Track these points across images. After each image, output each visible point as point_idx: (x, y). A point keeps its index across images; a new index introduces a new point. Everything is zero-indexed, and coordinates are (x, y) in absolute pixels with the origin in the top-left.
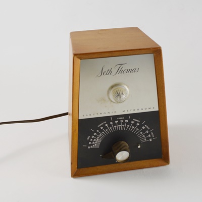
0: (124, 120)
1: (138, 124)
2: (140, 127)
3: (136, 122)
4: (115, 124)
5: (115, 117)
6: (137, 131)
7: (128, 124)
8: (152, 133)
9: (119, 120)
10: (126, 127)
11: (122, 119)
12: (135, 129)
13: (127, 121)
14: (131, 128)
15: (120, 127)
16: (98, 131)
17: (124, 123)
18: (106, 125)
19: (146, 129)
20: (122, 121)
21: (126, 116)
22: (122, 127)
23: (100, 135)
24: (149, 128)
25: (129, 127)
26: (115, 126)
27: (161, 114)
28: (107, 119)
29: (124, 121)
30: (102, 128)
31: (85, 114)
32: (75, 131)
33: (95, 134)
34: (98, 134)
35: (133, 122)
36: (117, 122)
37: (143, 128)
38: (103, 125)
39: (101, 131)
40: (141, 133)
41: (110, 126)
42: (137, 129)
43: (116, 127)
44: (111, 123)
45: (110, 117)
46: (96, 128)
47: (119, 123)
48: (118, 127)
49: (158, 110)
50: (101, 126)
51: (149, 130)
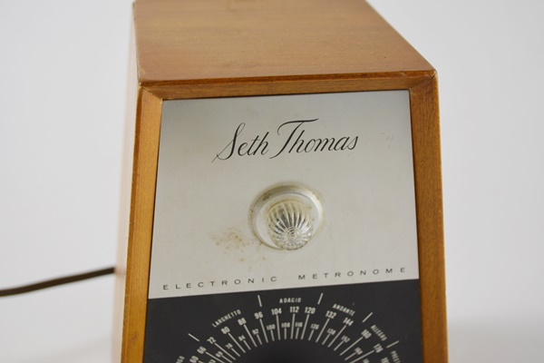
0: (302, 305)
1: (348, 322)
2: (353, 332)
3: (341, 315)
4: (269, 319)
5: (272, 297)
6: (345, 345)
7: (313, 319)
8: (394, 354)
9: (286, 307)
10: (309, 330)
11: (295, 304)
12: (339, 340)
13: (312, 310)
14: (325, 334)
15: (289, 329)
16: (211, 340)
17: (301, 317)
18: (242, 322)
19: (375, 339)
20: (295, 310)
21: (308, 295)
22: (295, 328)
23: (219, 354)
24: (383, 338)
25: (317, 332)
26: (271, 327)
27: (427, 292)
28: (245, 301)
29: (302, 310)
30: (225, 330)
31: (169, 283)
32: (135, 337)
33: (202, 350)
34: (213, 350)
35: (331, 315)
36: (277, 311)
37: (366, 334)
38: (232, 324)
39: (223, 340)
40: (358, 351)
41: (253, 323)
42: (345, 339)
43: (275, 331)
44: (259, 315)
45: (254, 294)
46: (206, 331)
47: (286, 316)
48: (282, 330)
49: (416, 277)
50: (223, 325)
51: (384, 344)
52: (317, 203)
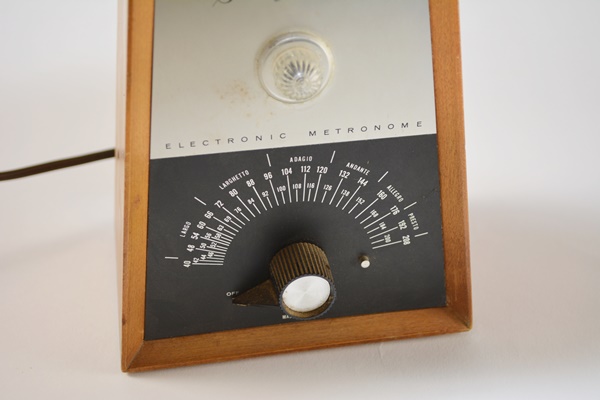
0: (314, 165)
1: (363, 182)
2: (368, 193)
3: (355, 175)
4: (279, 180)
5: (281, 155)
6: (360, 208)
7: (326, 179)
8: (412, 217)
9: (296, 167)
10: (321, 191)
11: (306, 163)
12: (353, 202)
13: (325, 170)
14: (339, 195)
15: (300, 191)
16: (219, 204)
17: (313, 177)
18: (250, 183)
19: (391, 200)
20: (306, 169)
21: (320, 153)
22: (306, 190)
23: (228, 219)
24: (400, 199)
25: (330, 194)
26: (282, 189)
27: (445, 149)
28: (253, 161)
29: (314, 169)
30: (233, 193)
31: (175, 140)
32: (138, 201)
33: (209, 215)
34: (221, 214)
35: (344, 175)
36: (287, 172)
37: (382, 195)
38: (240, 185)
39: (232, 203)
40: (374, 214)
41: (262, 185)
42: (360, 201)
43: (286, 193)
44: (268, 176)
45: (262, 152)
46: (211, 196)
47: (297, 177)
48: (293, 191)
50: (230, 188)
51: (401, 206)
52: (327, 51)
